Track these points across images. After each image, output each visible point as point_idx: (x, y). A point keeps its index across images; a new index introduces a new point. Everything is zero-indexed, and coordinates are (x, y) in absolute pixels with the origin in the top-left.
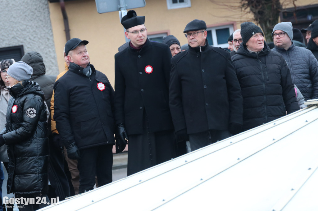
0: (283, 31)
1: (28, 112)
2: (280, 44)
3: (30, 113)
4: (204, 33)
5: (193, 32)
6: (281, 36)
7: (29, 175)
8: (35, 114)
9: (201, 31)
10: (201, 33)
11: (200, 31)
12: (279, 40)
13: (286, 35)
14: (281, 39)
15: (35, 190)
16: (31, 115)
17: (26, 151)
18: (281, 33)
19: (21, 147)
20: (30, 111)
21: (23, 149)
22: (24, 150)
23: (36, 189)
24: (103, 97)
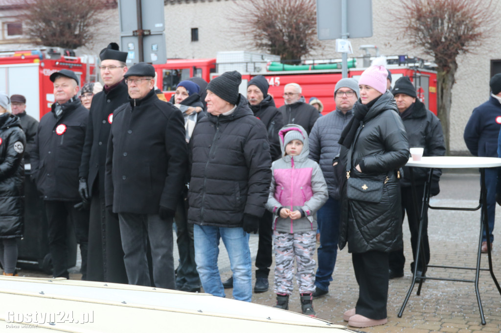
0: (353, 89)
1: (16, 146)
2: (347, 106)
4: (150, 81)
5: (135, 78)
6: (349, 95)
8: (22, 149)
9: (147, 78)
10: (146, 81)
11: (145, 78)
12: (346, 100)
13: (354, 95)
14: (348, 99)
15: (15, 235)
16: (19, 149)
17: (7, 190)
18: (349, 92)
20: (18, 146)
22: (5, 188)
23: (17, 233)
24: (62, 143)
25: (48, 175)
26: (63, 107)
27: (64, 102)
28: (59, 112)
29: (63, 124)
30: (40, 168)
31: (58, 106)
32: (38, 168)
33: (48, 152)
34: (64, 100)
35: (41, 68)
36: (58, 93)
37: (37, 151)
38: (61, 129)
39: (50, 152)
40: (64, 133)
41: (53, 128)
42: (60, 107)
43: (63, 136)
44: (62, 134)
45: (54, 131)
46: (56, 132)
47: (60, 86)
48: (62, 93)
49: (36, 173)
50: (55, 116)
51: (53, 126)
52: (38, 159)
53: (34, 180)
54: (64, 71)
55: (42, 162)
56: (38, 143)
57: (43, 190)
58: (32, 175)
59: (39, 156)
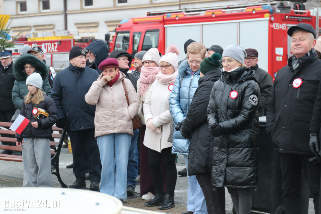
1: (251, 99)
3: (253, 100)
7: (244, 167)
8: (257, 102)
15: (250, 185)
16: (254, 102)
17: (242, 141)
19: (237, 137)
20: (253, 98)
21: (239, 138)
22: (241, 140)
23: (252, 183)
24: (298, 97)
25: (284, 128)
26: (300, 60)
27: (301, 56)
28: (295, 66)
29: (300, 78)
30: (275, 121)
31: (295, 59)
32: (273, 121)
33: (284, 105)
34: (301, 54)
35: (271, 22)
36: (295, 47)
37: (273, 104)
38: (297, 83)
39: (286, 106)
40: (300, 86)
41: (289, 82)
42: (297, 61)
43: (299, 90)
44: (298, 88)
45: (290, 85)
46: (292, 86)
47: (298, 40)
48: (300, 46)
49: (272, 125)
50: (292, 70)
51: (290, 80)
52: (274, 112)
53: (270, 132)
54: (302, 25)
55: (278, 115)
56: (274, 96)
57: (278, 143)
58: (267, 127)
59: (275, 109)
